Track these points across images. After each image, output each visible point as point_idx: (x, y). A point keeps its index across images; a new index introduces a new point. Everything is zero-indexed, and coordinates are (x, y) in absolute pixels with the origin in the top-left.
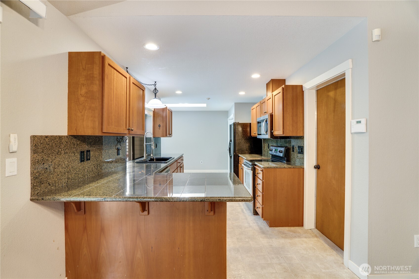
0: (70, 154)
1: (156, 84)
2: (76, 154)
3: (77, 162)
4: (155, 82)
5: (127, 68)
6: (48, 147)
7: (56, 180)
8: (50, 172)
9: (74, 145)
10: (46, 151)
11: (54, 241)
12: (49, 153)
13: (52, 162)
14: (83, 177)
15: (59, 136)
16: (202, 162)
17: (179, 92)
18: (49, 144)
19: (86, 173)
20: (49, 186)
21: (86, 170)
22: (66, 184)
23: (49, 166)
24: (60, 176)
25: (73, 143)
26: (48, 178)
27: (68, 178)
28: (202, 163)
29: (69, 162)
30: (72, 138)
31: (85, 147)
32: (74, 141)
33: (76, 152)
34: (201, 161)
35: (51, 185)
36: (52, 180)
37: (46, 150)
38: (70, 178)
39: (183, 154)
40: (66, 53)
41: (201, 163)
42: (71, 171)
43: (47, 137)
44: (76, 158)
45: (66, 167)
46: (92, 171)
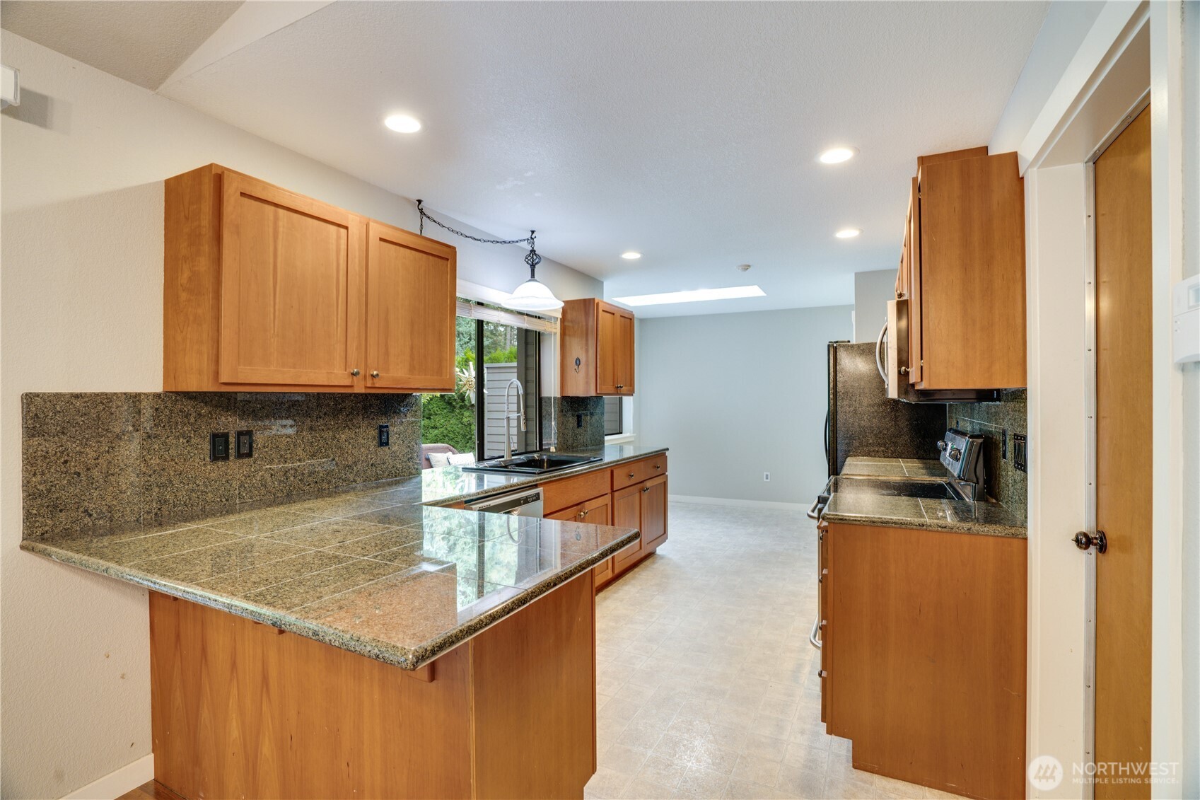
0: (171, 440)
1: (533, 237)
2: (192, 440)
3: (197, 460)
4: (533, 232)
5: (420, 202)
6: (83, 421)
7: (114, 503)
8: (92, 483)
9: (187, 416)
10: (76, 431)
11: (108, 657)
12: (87, 436)
13: (98, 459)
14: (224, 500)
15: (125, 394)
16: (767, 475)
17: (631, 256)
18: (85, 415)
19: (237, 492)
20: (87, 517)
21: (236, 484)
22: (153, 515)
23: (88, 469)
24: (129, 494)
25: (181, 411)
26: (83, 498)
27: (160, 501)
28: (767, 478)
29: (165, 461)
30: (177, 400)
31: (231, 424)
32: (189, 406)
33: (192, 435)
34: (765, 473)
35: (95, 515)
36: (99, 502)
37: (77, 428)
38: (171, 501)
39: (668, 449)
40: (157, 183)
41: (765, 480)
42: (173, 485)
43: (77, 396)
44: (196, 452)
45: (155, 471)
46: (265, 486)
